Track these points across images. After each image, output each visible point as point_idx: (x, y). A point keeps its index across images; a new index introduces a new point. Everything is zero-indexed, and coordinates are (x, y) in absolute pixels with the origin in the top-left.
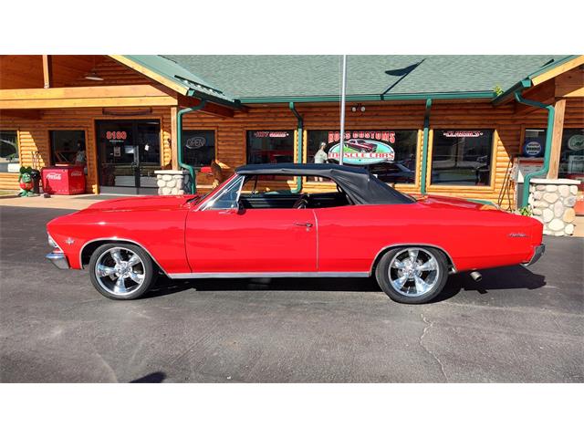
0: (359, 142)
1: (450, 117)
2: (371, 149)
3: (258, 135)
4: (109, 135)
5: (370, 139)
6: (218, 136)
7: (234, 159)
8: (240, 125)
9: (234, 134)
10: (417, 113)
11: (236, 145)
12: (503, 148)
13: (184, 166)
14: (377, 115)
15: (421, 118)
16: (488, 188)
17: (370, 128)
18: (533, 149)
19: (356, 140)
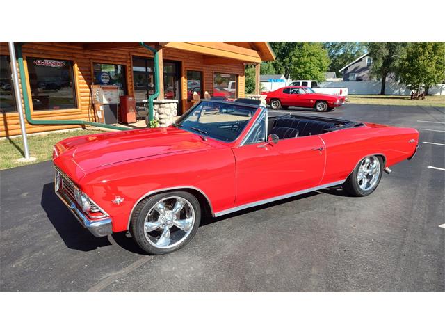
16: (76, 110)
18: (105, 78)
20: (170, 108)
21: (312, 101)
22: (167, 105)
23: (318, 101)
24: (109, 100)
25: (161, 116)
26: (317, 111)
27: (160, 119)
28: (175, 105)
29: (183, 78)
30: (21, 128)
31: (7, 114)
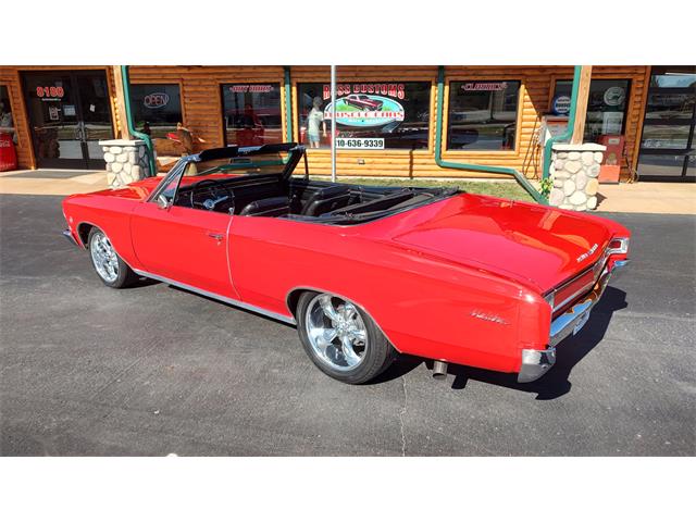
0: (361, 98)
2: (376, 106)
3: (234, 89)
4: (40, 91)
5: (374, 94)
6: (184, 92)
7: (207, 121)
8: (211, 77)
9: (204, 89)
11: (208, 103)
12: (531, 104)
13: (137, 134)
16: (512, 152)
17: (374, 80)
18: (563, 106)
19: (357, 96)
22: (573, 155)
27: (555, 178)
31: (415, 152)
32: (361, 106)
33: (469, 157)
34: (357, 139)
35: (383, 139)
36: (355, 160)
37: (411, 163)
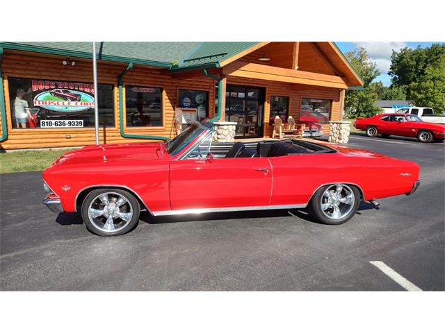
0: (64, 92)
1: (136, 78)
2: (76, 98)
5: (74, 90)
10: (113, 72)
14: (80, 70)
15: (116, 76)
16: (161, 127)
17: (75, 80)
18: (187, 102)
19: (61, 90)
20: (228, 129)
21: (414, 130)
22: (225, 127)
23: (420, 130)
24: (187, 120)
25: (219, 136)
26: (420, 141)
27: (218, 139)
28: (234, 127)
29: (266, 103)
30: (95, 141)
31: (107, 129)
32: (65, 98)
33: (139, 131)
34: (62, 121)
35: (82, 121)
36: (64, 136)
37: (105, 136)
